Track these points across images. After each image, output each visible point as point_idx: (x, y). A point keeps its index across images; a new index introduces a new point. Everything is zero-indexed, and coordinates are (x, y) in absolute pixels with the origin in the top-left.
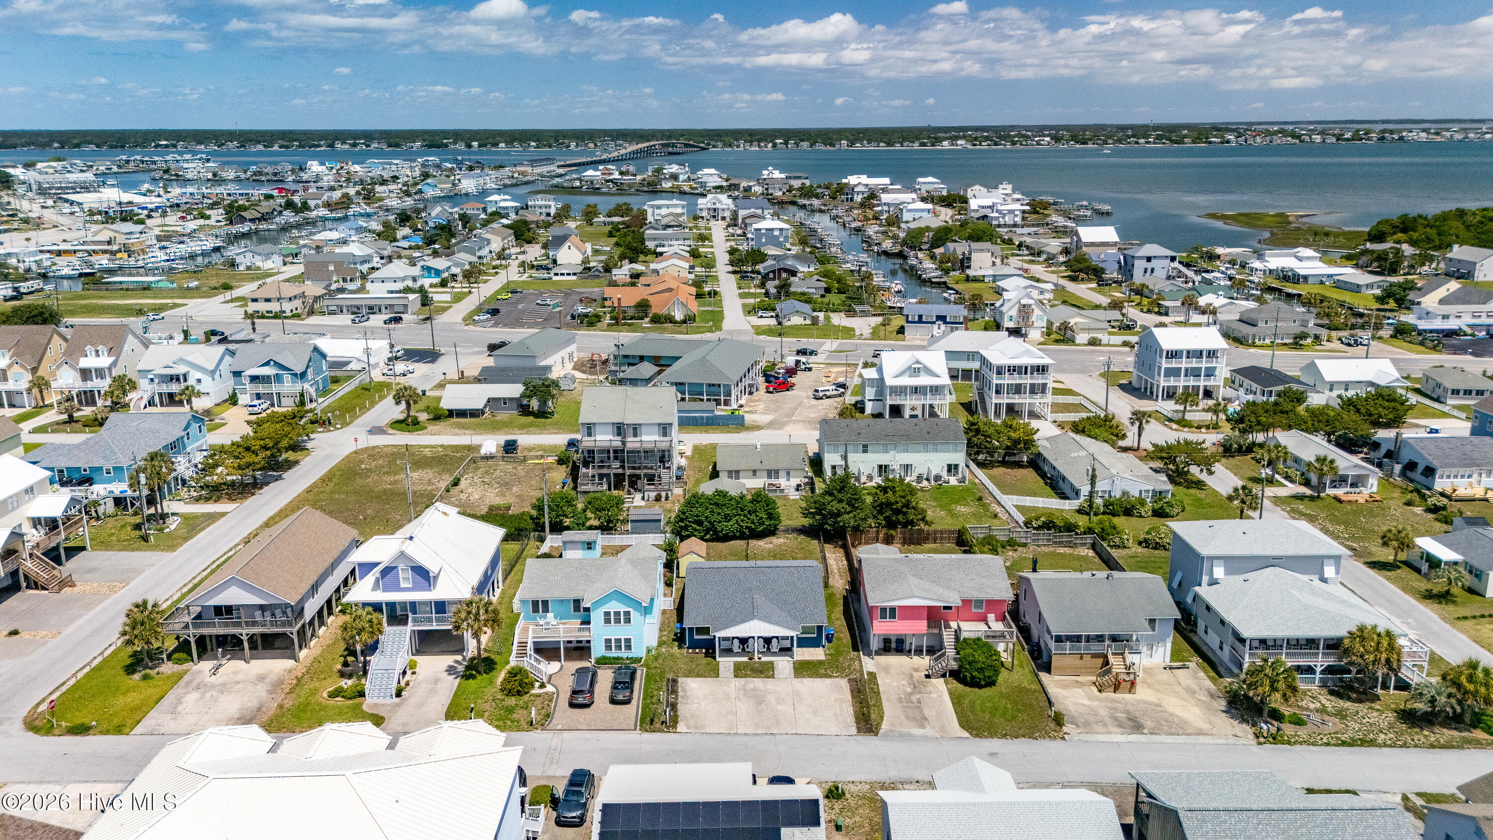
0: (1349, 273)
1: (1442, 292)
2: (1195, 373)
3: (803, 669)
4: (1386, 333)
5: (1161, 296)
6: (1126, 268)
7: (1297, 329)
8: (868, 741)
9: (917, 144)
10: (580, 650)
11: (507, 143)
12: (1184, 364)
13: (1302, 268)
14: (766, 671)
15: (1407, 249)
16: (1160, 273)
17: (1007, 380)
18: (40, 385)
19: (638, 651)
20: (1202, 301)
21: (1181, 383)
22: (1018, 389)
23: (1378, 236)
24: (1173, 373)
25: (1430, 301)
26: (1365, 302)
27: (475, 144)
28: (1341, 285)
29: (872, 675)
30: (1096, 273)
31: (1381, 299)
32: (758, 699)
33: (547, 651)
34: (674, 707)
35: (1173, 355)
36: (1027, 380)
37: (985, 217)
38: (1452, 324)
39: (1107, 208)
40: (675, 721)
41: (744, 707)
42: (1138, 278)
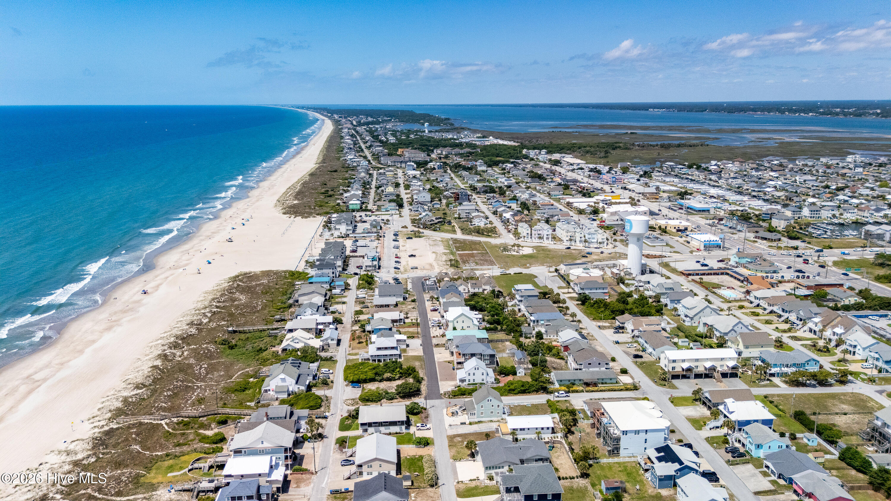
3: (773, 482)
8: (752, 495)
10: (743, 445)
14: (765, 474)
18: (821, 331)
19: (753, 454)
29: (783, 493)
32: (753, 475)
33: (739, 441)
34: (738, 464)
40: (731, 465)
41: (748, 474)
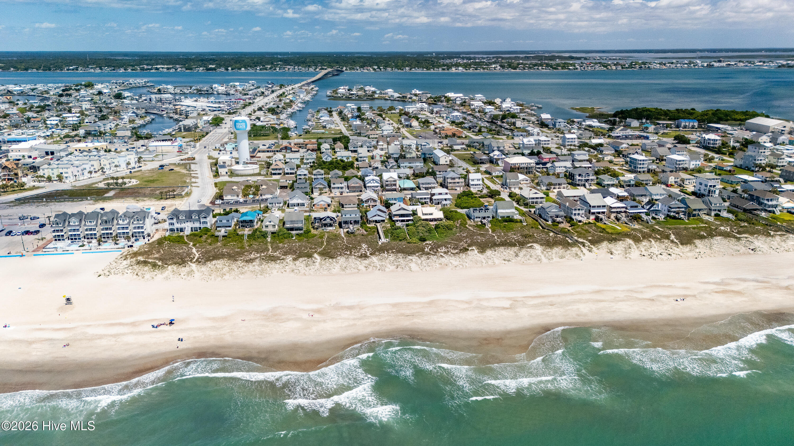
0: (603, 125)
1: (620, 129)
2: (572, 142)
4: (606, 136)
5: (563, 131)
6: (554, 125)
7: (590, 136)
9: (440, 69)
11: (245, 68)
12: (570, 140)
13: (594, 124)
15: (617, 119)
16: (562, 126)
17: (544, 143)
20: (572, 131)
21: (570, 143)
22: (545, 144)
23: (615, 115)
24: (568, 142)
25: (617, 131)
26: (605, 132)
27: (230, 68)
28: (602, 128)
30: (547, 126)
31: (608, 131)
35: (569, 139)
36: (547, 142)
37: (509, 110)
38: (618, 135)
39: (540, 106)
42: (557, 126)
